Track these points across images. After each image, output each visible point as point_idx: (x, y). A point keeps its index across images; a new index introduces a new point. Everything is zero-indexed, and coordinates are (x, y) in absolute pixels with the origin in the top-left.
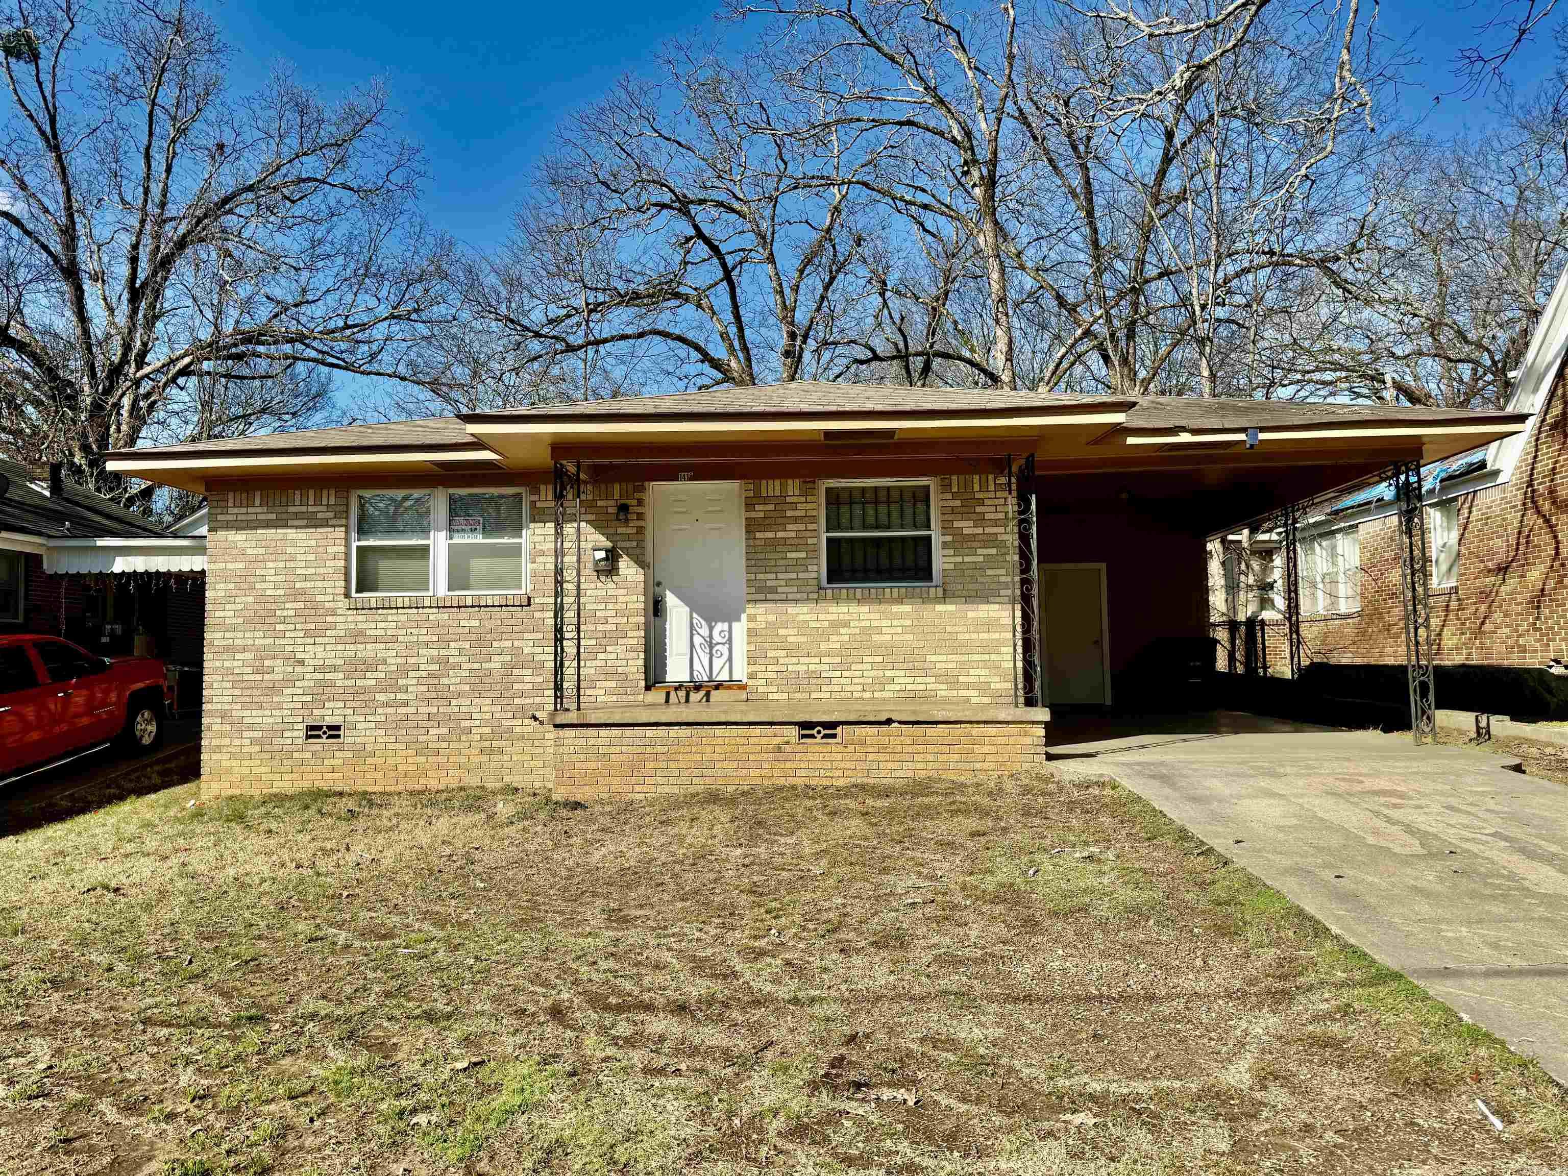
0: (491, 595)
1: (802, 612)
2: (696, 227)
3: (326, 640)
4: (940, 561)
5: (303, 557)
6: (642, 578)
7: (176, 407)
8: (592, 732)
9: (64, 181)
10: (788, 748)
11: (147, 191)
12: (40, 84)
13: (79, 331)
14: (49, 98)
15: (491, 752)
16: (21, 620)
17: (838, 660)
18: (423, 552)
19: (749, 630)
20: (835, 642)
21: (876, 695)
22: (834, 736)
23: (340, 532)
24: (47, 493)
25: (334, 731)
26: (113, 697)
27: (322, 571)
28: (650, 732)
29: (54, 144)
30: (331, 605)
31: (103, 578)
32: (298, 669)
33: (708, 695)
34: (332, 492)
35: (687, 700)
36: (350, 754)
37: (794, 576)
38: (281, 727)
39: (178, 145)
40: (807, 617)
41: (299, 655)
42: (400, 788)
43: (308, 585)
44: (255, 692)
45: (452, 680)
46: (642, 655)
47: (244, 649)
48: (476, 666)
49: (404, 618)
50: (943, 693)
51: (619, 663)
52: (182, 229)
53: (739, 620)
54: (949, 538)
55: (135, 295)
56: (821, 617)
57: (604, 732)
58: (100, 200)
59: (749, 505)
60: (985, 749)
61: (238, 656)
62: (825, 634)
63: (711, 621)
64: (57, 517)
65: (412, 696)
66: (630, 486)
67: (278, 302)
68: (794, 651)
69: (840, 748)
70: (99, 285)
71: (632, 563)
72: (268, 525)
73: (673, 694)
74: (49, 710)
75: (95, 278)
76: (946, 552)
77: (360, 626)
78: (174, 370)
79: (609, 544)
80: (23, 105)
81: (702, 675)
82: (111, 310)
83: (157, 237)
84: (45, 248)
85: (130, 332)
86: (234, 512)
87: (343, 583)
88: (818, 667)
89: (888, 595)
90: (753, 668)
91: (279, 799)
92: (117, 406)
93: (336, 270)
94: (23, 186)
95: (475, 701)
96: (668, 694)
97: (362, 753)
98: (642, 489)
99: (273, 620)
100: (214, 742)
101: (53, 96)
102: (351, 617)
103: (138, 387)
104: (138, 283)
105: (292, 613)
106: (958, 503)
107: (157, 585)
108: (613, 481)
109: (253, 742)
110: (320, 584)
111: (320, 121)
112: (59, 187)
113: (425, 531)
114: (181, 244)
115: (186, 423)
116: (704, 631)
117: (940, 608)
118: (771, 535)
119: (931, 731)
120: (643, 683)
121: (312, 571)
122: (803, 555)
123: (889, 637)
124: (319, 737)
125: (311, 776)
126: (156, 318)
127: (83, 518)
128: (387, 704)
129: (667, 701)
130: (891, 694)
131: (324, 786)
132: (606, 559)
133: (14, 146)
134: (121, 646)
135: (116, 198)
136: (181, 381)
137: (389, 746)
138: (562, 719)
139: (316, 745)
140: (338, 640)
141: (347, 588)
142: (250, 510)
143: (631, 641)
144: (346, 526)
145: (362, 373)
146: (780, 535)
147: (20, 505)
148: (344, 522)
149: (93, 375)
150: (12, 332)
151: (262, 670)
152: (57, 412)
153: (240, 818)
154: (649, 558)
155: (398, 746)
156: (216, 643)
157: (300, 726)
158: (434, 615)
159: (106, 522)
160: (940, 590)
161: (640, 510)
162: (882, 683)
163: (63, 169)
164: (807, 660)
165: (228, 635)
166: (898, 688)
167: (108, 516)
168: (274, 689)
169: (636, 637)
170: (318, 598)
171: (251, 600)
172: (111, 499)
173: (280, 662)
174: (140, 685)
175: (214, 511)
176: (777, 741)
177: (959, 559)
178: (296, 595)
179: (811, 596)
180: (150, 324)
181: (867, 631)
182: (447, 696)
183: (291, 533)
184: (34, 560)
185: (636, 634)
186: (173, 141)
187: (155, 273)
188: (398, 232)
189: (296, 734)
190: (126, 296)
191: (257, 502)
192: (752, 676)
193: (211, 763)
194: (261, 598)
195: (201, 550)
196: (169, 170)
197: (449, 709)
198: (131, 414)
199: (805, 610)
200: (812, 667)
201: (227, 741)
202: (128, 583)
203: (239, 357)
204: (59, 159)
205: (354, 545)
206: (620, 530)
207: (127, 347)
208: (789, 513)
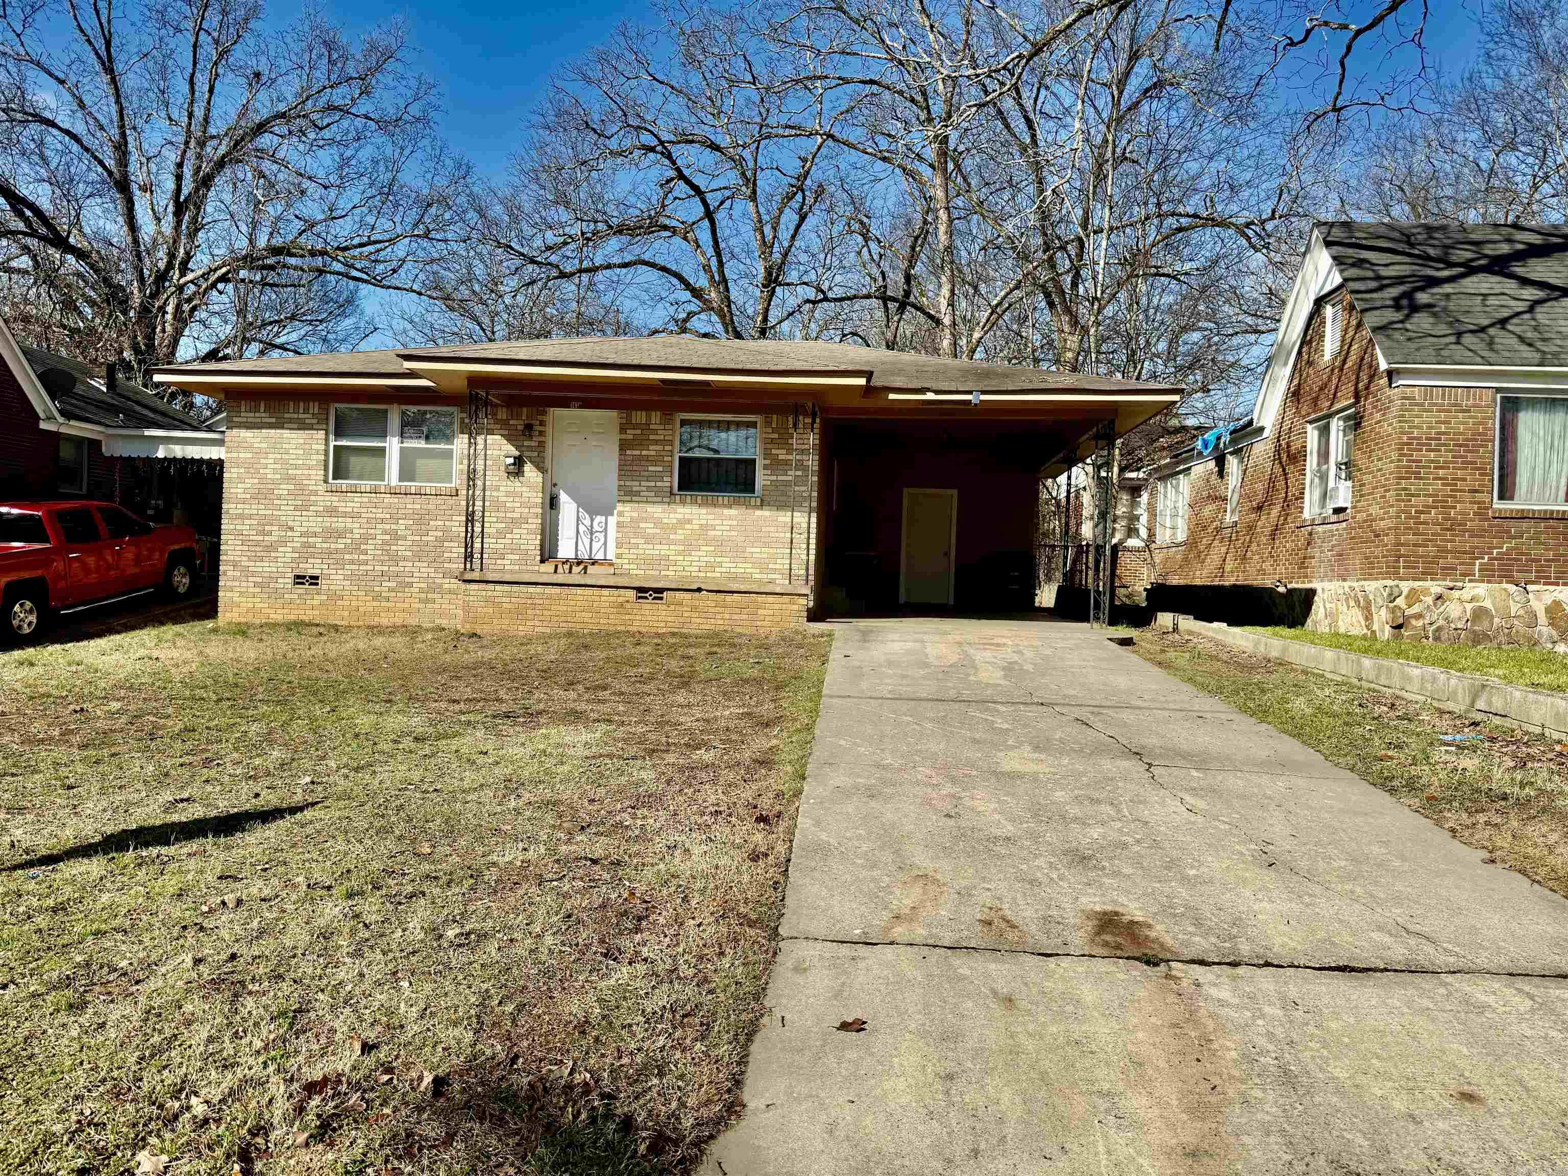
0: (429, 487)
1: (657, 510)
2: (678, 170)
3: (310, 513)
4: (762, 478)
5: (294, 452)
6: (541, 480)
7: (216, 308)
8: (491, 587)
9: (118, 102)
10: (628, 606)
11: (191, 115)
12: (97, 12)
13: (129, 239)
14: (105, 25)
15: (426, 601)
16: (84, 490)
17: (682, 548)
18: (381, 452)
19: (618, 523)
20: (680, 535)
21: (709, 575)
22: (661, 598)
23: (322, 434)
24: (104, 389)
25: (314, 580)
26: (157, 555)
27: (308, 462)
28: (531, 589)
29: (108, 67)
30: (315, 488)
31: (150, 462)
32: (289, 534)
33: (585, 568)
34: (317, 404)
35: (570, 572)
36: (325, 597)
37: (653, 484)
38: (277, 575)
39: (220, 66)
40: (662, 516)
41: (290, 523)
42: (361, 623)
43: (300, 472)
44: (258, 549)
45: (401, 548)
46: (539, 537)
47: (250, 517)
48: (418, 538)
49: (366, 500)
50: (757, 576)
51: (522, 541)
52: (222, 150)
53: (612, 514)
54: (768, 462)
55: (180, 209)
56: (672, 516)
57: (499, 587)
58: (149, 115)
59: (623, 430)
60: (765, 612)
61: (247, 522)
62: (674, 528)
63: (592, 513)
64: (114, 410)
65: (370, 558)
66: (535, 409)
67: (306, 221)
68: (649, 540)
69: (665, 607)
70: (148, 194)
71: (534, 469)
72: (271, 426)
73: (560, 566)
74: (105, 560)
75: (143, 189)
76: (766, 472)
77: (335, 504)
78: (213, 278)
79: (517, 453)
80: (82, 31)
81: (584, 554)
82: (159, 220)
83: (199, 157)
84: (101, 163)
85: (175, 242)
86: (247, 416)
87: (322, 472)
88: (668, 553)
89: (720, 502)
90: (620, 551)
91: (274, 625)
92: (162, 309)
93: (362, 188)
94: (82, 105)
95: (416, 564)
96: (556, 567)
97: (335, 597)
98: (544, 413)
99: (272, 497)
100: (229, 583)
101: (109, 22)
102: (329, 497)
103: (181, 292)
104: (182, 198)
105: (286, 492)
106: (776, 436)
107: (192, 469)
108: (522, 406)
109: (256, 585)
110: (306, 472)
111: (345, 58)
112: (114, 108)
113: (383, 435)
114: (221, 164)
115: (226, 322)
116: (587, 522)
117: (758, 513)
118: (638, 452)
119: (729, 598)
120: (538, 558)
121: (301, 462)
122: (661, 469)
123: (720, 533)
124: (303, 584)
125: (296, 612)
126: (197, 230)
127: (135, 412)
128: (352, 562)
129: (556, 572)
130: (719, 575)
131: (306, 619)
132: (514, 464)
133: (74, 67)
134: (163, 516)
135: (163, 114)
136: (220, 286)
137: (354, 593)
138: (468, 576)
139: (301, 589)
140: (317, 514)
141: (326, 476)
142: (257, 415)
143: (531, 526)
144: (327, 431)
145: (382, 287)
146: (644, 453)
147: (82, 398)
148: (324, 426)
149: (142, 279)
150: (72, 240)
151: (264, 533)
152: (110, 315)
153: (244, 633)
154: (548, 464)
155: (360, 593)
156: (231, 511)
157: (290, 575)
158: (388, 499)
159: (152, 415)
160: (759, 500)
161: (542, 428)
162: (712, 567)
163: (117, 89)
164: (659, 547)
165: (239, 506)
166: (724, 570)
167: (154, 410)
168: (272, 547)
169: (535, 523)
170: (305, 482)
171: (256, 481)
172: (155, 395)
173: (276, 528)
174: (176, 547)
175: (232, 414)
176: (620, 599)
177: (774, 478)
178: (288, 479)
179: (665, 500)
180: (192, 235)
181: (704, 528)
182: (395, 559)
183: (286, 433)
184: (95, 444)
185: (535, 521)
186: (216, 63)
187: (197, 189)
188: (419, 154)
189: (287, 580)
190: (171, 208)
191: (262, 410)
192: (619, 556)
193: (226, 599)
194: (263, 480)
195: (221, 443)
196: (211, 91)
197: (397, 569)
198: (174, 318)
199: (660, 510)
200: (663, 553)
201: (237, 584)
202: (169, 467)
203: (272, 268)
204: (113, 81)
205: (332, 444)
206: (526, 443)
207: (172, 256)
208: (651, 437)
